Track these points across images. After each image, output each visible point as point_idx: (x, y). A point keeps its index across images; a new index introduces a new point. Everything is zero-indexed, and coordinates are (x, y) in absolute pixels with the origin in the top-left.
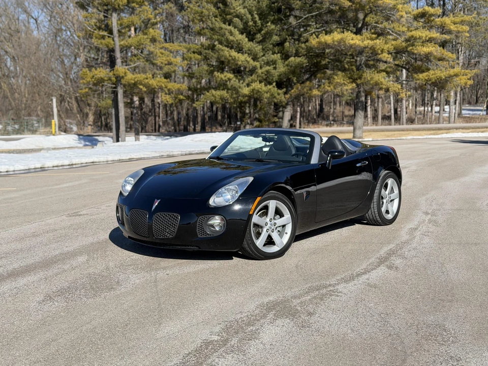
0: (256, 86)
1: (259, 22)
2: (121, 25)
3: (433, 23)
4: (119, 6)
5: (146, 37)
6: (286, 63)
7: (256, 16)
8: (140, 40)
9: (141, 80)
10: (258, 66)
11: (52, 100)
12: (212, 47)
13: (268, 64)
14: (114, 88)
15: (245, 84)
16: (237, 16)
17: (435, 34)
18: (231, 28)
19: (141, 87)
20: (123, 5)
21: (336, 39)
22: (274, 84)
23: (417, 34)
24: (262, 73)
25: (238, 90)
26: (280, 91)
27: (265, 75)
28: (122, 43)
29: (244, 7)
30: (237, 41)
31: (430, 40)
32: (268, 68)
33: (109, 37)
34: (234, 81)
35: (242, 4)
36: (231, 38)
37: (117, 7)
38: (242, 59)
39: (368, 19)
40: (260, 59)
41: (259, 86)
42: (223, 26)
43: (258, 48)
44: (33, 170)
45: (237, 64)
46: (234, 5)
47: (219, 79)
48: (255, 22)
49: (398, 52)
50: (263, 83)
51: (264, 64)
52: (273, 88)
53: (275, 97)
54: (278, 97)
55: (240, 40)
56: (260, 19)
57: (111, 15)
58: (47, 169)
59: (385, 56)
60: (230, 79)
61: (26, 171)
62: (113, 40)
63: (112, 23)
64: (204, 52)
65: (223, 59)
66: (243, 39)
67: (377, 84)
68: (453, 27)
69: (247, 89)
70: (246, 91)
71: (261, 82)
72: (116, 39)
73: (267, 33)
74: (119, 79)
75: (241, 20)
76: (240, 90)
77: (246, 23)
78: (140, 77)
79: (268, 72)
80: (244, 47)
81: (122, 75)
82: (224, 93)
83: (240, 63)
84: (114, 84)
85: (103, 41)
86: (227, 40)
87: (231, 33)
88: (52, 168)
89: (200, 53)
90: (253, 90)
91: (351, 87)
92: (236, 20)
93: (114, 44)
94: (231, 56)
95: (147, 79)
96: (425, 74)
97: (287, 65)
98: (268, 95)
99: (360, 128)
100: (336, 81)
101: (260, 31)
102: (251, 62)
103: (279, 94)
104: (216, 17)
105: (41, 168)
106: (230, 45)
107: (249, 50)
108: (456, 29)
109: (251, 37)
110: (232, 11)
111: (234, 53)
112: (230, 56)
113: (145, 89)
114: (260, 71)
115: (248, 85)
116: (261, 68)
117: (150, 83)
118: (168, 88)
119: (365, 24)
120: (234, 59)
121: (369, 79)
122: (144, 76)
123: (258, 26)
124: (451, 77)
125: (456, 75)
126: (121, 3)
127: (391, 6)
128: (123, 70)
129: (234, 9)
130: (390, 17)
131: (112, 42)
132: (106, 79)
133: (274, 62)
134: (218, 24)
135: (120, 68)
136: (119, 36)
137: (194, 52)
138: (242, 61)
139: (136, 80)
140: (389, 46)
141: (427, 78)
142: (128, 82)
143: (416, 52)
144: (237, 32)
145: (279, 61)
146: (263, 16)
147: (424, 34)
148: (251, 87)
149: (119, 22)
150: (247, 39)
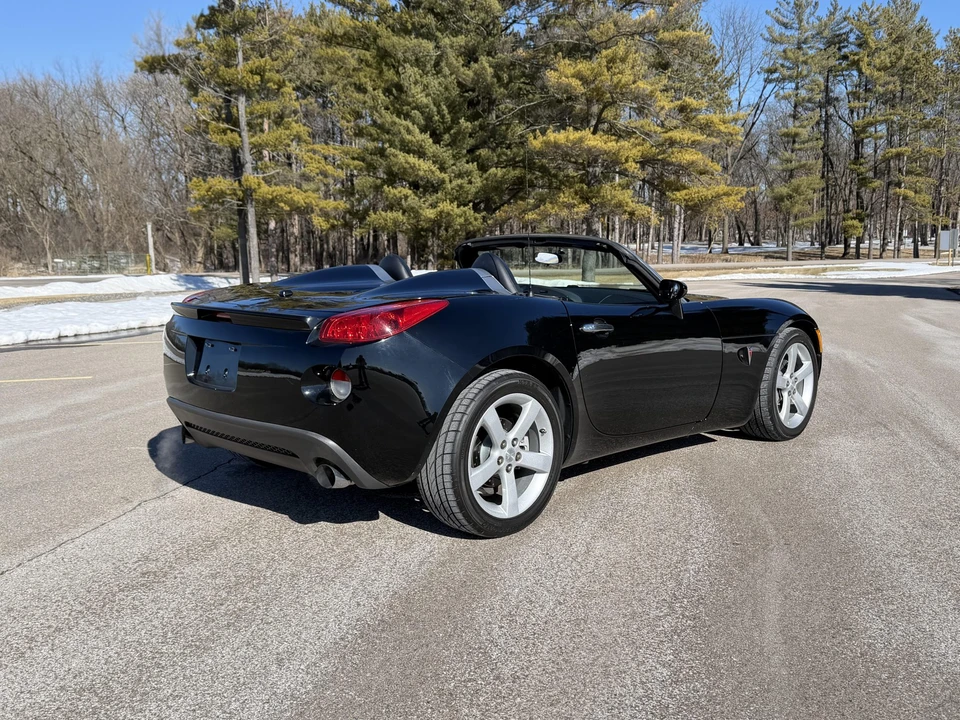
0: (446, 206)
1: (448, 117)
2: (251, 113)
3: (694, 122)
4: (248, 85)
5: (288, 132)
6: (484, 176)
7: (444, 107)
8: (280, 137)
9: (281, 196)
10: (447, 179)
11: (146, 227)
12: (381, 152)
13: (460, 175)
14: (241, 206)
15: (427, 204)
16: (417, 108)
17: (699, 137)
18: (409, 123)
19: (282, 205)
20: (254, 85)
21: (571, 137)
22: (471, 204)
23: (676, 135)
24: (452, 189)
25: (418, 212)
26: (477, 215)
27: (457, 191)
28: (253, 140)
29: (427, 96)
30: (418, 141)
31: (694, 144)
32: (459, 181)
33: (232, 131)
34: (413, 200)
35: (424, 90)
36: (409, 137)
37: (245, 86)
38: (424, 167)
39: (604, 114)
40: (449, 170)
41: (450, 208)
42: (397, 120)
43: (446, 154)
44: (125, 333)
45: (417, 175)
46: (413, 92)
47: (391, 196)
48: (443, 117)
49: (644, 162)
50: (456, 203)
51: (455, 177)
52: (469, 210)
53: (471, 223)
54: (474, 223)
55: (423, 140)
56: (449, 113)
57: (236, 99)
58: (150, 329)
59: (632, 167)
60: (406, 197)
61: (112, 336)
62: (240, 136)
63: (238, 110)
64: (369, 158)
65: (395, 169)
66: (426, 139)
67: (620, 205)
68: (722, 128)
69: (431, 211)
70: (430, 213)
71: (452, 202)
72: (245, 134)
73: (458, 133)
74: (248, 193)
75: (422, 113)
76: (421, 211)
77: (429, 118)
78: (281, 190)
79: (461, 187)
80: (427, 151)
81: (254, 186)
82: (398, 215)
83: (421, 173)
84: (239, 200)
85: (225, 138)
86: (402, 141)
87: (409, 131)
88: (157, 329)
89: (363, 160)
90: (441, 212)
91: (583, 209)
92: (415, 113)
93: (242, 141)
94: (409, 163)
95: (290, 193)
96: (685, 192)
97: (487, 179)
98: (462, 220)
99: (591, 269)
100: (561, 200)
101: (448, 130)
102: (438, 173)
103: (476, 219)
104: (387, 109)
105: (140, 328)
106: (406, 148)
107: (434, 156)
108: (726, 130)
109: (437, 138)
110: (411, 100)
111: (412, 159)
112: (407, 162)
113: (287, 208)
114: (449, 186)
115: (433, 206)
116: (451, 181)
117: (296, 198)
118: (321, 206)
119: (600, 121)
120: (413, 167)
121: (609, 197)
122: (286, 189)
123: (446, 123)
124: (718, 196)
125: (727, 194)
126: (251, 82)
127: (647, 92)
128: (256, 181)
129: (414, 97)
130: (644, 108)
131: (239, 139)
132: (228, 192)
133: (468, 173)
134: (389, 118)
135: (250, 177)
136: (249, 131)
137: (353, 159)
138: (425, 171)
139: (275, 194)
140: (636, 152)
141: (687, 197)
142: (263, 197)
143: (674, 160)
144: (417, 131)
145: (476, 173)
146: (453, 107)
147: (685, 135)
148: (439, 209)
149: (248, 110)
150: (431, 140)
